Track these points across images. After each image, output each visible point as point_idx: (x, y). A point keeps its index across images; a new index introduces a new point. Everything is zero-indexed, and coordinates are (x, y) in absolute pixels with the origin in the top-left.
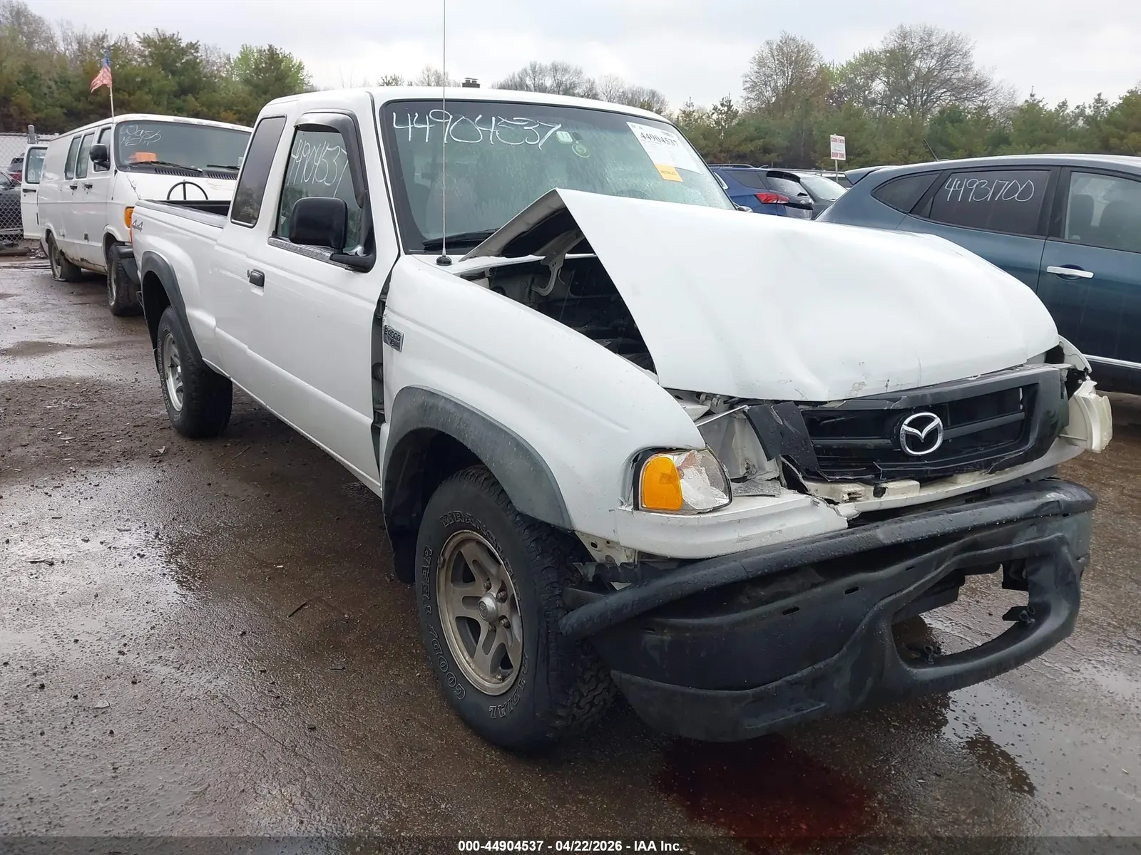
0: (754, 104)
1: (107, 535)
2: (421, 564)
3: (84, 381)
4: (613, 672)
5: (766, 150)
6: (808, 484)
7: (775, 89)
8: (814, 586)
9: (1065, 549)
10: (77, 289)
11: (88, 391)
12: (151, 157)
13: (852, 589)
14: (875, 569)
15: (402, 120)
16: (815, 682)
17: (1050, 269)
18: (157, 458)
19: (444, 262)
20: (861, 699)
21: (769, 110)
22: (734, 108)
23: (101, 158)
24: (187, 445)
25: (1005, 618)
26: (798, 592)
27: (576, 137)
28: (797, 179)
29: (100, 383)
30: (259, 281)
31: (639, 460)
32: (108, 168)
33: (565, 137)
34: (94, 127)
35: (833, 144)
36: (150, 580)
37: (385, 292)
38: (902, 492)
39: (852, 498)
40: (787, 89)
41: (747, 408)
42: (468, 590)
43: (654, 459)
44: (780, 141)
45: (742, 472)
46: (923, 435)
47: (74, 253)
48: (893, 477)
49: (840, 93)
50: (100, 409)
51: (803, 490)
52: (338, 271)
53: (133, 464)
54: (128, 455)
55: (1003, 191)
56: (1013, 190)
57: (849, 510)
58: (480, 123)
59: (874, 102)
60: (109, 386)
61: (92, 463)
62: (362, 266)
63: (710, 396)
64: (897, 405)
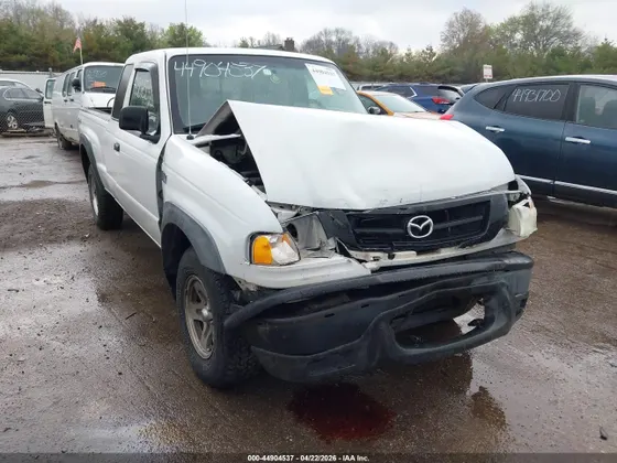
0: (447, 48)
1: (47, 278)
2: (178, 293)
3: (59, 200)
4: (252, 347)
5: (451, 74)
6: (351, 252)
7: (458, 40)
8: (345, 303)
9: (504, 289)
10: (69, 153)
11: (60, 205)
12: (103, 84)
13: (366, 305)
14: (380, 296)
15: (179, 66)
16: (347, 353)
17: (568, 139)
18: (84, 239)
19: (190, 138)
20: (374, 364)
21: (455, 51)
22: (434, 50)
23: (77, 85)
24: (100, 233)
25: (469, 325)
26: (335, 306)
27: (273, 72)
28: (456, 90)
29: (66, 201)
30: (117, 149)
31: (253, 237)
32: (80, 90)
33: (267, 72)
34: (75, 70)
35: (485, 71)
36: (62, 300)
37: (163, 153)
38: (405, 257)
39: (376, 259)
40: (465, 39)
41: (317, 212)
42: (198, 306)
43: (259, 238)
44: (459, 69)
45: (318, 245)
46: (421, 228)
47: (67, 135)
48: (400, 249)
49: (497, 41)
50: (63, 215)
51: (347, 255)
52: (146, 143)
53: (71, 242)
54: (70, 238)
55: (544, 95)
56: (549, 95)
57: (372, 265)
58: (221, 66)
59: (516, 45)
60: (70, 203)
61: (51, 242)
62: (155, 140)
63: (297, 207)
64: (406, 212)
